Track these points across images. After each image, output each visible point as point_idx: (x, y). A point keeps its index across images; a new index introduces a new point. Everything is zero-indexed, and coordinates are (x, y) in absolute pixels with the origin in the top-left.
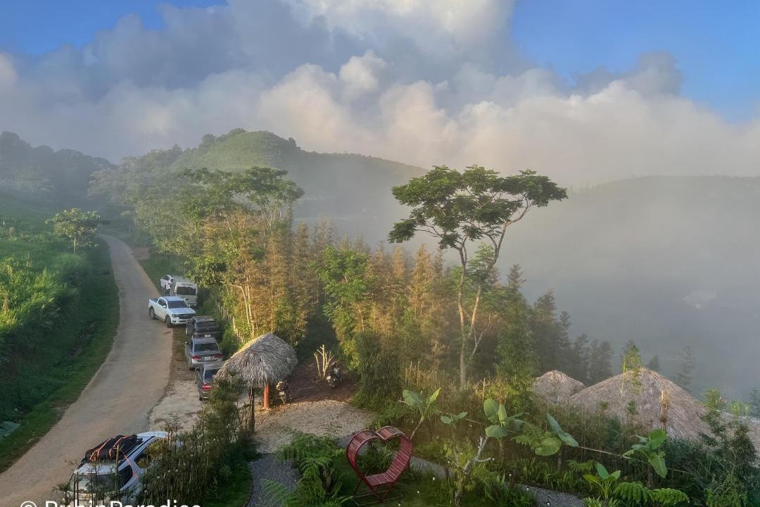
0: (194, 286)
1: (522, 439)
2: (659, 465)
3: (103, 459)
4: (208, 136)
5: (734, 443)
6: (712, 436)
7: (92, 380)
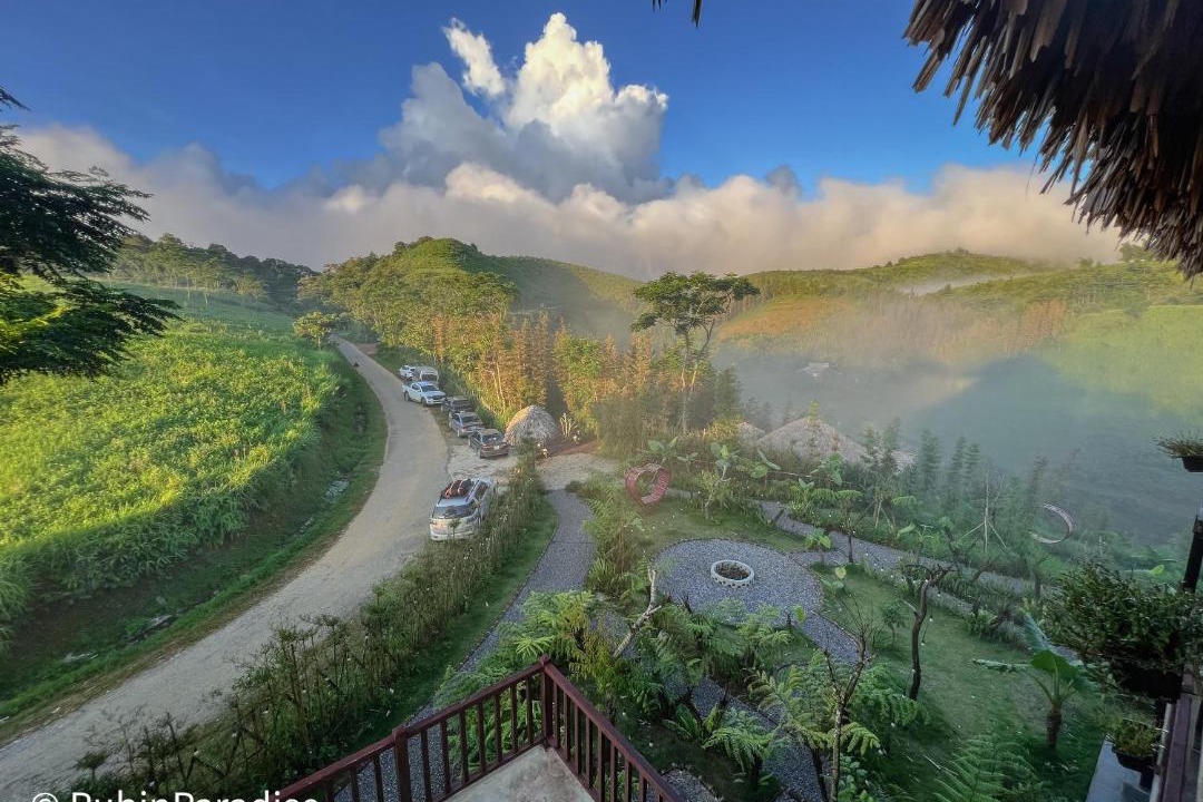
0: (436, 373)
1: (740, 468)
2: (838, 480)
3: (454, 496)
4: (399, 243)
5: (883, 461)
6: (868, 457)
7: (387, 447)
